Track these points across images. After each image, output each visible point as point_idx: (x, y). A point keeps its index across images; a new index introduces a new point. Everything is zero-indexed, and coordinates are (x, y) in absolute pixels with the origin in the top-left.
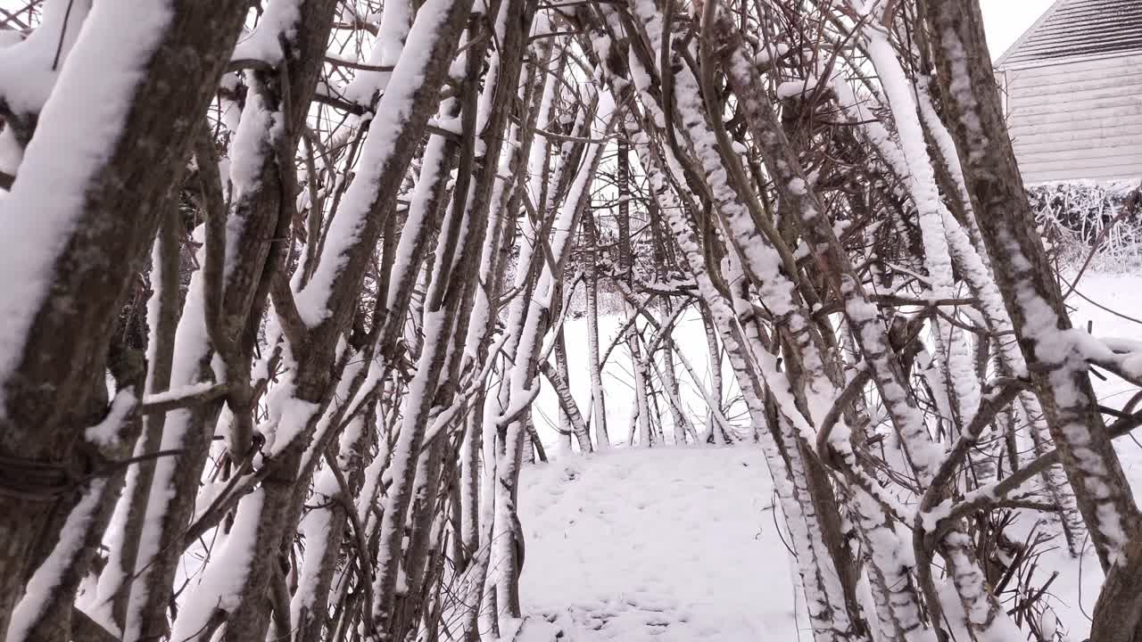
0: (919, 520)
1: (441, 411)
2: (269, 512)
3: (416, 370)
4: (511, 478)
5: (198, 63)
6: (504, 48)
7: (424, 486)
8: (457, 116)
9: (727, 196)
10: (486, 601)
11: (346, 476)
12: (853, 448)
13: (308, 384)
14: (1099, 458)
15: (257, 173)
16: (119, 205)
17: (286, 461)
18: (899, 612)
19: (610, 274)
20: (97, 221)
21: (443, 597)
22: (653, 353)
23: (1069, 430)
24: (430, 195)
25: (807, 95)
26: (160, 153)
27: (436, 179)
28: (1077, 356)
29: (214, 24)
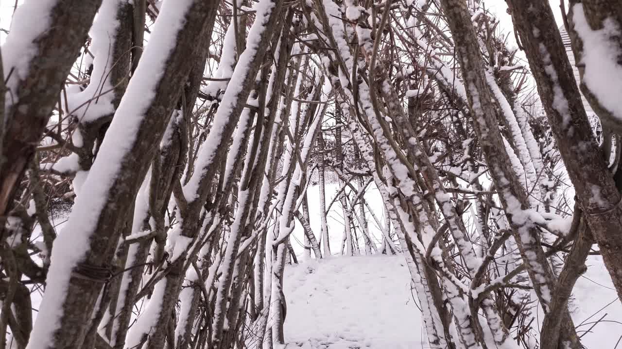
0: (470, 293)
1: (246, 239)
2: (169, 289)
3: (234, 219)
4: (279, 272)
5: (164, 112)
6: (279, 64)
7: (237, 276)
8: (256, 99)
9: (384, 140)
10: (267, 335)
11: (201, 271)
12: (443, 259)
13: (188, 229)
14: (540, 265)
15: (170, 137)
16: (134, 167)
17: (177, 265)
18: (466, 338)
19: (331, 164)
20: (125, 174)
21: (245, 333)
22: (354, 206)
23: (527, 253)
24: (243, 136)
25: (419, 96)
26: (149, 147)
27: (246, 128)
28: (530, 221)
29: (171, 96)
